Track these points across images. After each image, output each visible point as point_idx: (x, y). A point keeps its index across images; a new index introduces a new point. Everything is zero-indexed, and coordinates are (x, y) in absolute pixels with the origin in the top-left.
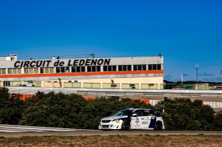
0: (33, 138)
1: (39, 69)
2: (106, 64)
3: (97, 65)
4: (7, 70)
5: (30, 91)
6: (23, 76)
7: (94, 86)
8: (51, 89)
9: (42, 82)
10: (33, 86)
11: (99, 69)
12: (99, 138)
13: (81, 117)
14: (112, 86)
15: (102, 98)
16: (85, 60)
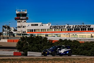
0: (58, 59)
1: (60, 29)
2: (89, 28)
3: (85, 28)
4: (47, 30)
5: (57, 39)
7: (84, 37)
8: (65, 38)
9: (62, 35)
10: (58, 36)
11: (86, 29)
13: (78, 50)
14: (91, 37)
15: (87, 42)
16: (80, 25)
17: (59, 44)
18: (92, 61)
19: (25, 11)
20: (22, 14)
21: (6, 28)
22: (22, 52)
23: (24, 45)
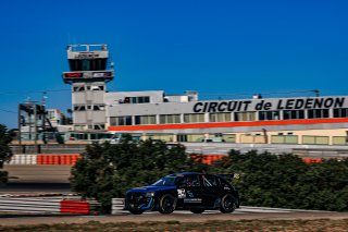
0: (224, 222)
1: (232, 114)
2: (338, 107)
3: (323, 107)
4: (182, 117)
5: (220, 149)
6: (207, 126)
7: (319, 141)
8: (252, 146)
9: (238, 135)
10: (223, 141)
11: (326, 114)
12: (328, 224)
13: (298, 190)
14: (347, 141)
15: (331, 160)
16: (305, 99)
17: (226, 167)
19: (103, 49)
20: (91, 61)
21: (31, 112)
22: (93, 202)
23: (98, 174)
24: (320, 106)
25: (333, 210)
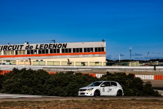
0: (10, 102)
1: (15, 51)
2: (64, 48)
3: (57, 48)
5: (8, 68)
7: (55, 64)
8: (24, 66)
9: (17, 61)
10: (10, 64)
11: (58, 51)
12: (59, 103)
13: (45, 87)
14: (68, 64)
15: (61, 72)
16: (49, 44)
17: (12, 76)
18: (70, 104)
24: (56, 47)
25: (61, 96)
